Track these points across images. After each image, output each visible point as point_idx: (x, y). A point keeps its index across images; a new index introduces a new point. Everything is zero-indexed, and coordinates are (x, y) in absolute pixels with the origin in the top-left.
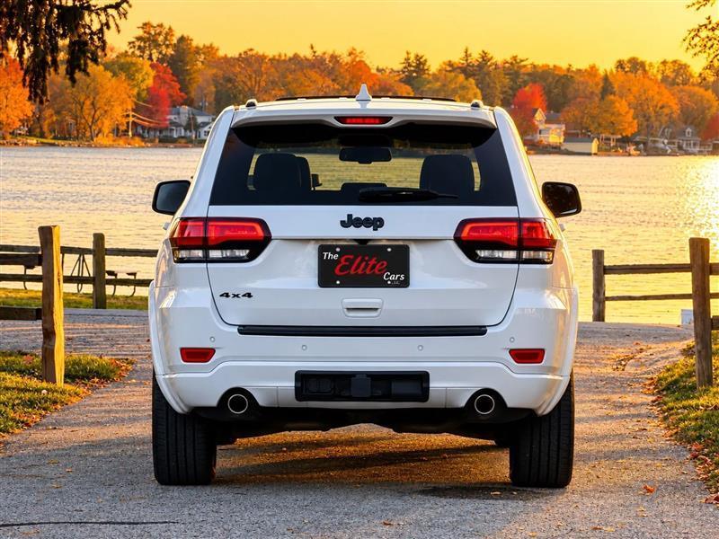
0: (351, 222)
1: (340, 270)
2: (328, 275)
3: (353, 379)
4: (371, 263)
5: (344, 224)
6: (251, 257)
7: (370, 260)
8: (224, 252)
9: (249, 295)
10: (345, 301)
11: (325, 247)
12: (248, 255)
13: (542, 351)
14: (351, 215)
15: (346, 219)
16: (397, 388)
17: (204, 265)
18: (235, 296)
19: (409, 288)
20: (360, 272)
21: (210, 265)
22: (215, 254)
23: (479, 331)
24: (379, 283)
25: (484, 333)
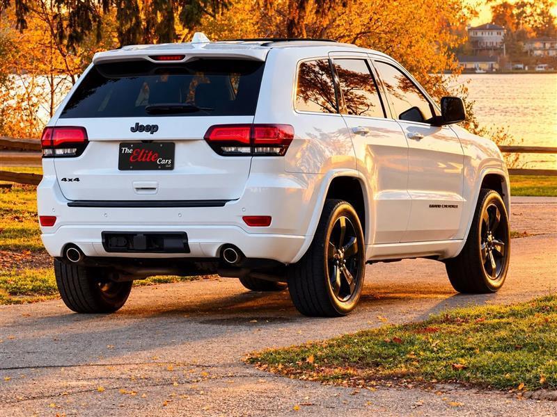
0: (138, 128)
1: (133, 159)
2: (126, 163)
3: (135, 237)
4: (149, 155)
5: (133, 130)
6: (78, 154)
7: (149, 153)
8: (66, 150)
9: (77, 180)
10: (134, 183)
11: (123, 144)
12: (76, 152)
13: (270, 218)
14: (138, 124)
15: (134, 126)
16: (168, 243)
17: (53, 159)
18: (70, 180)
19: (174, 170)
20: (143, 160)
21: (56, 159)
22: (60, 152)
23: (220, 203)
24: (154, 167)
25: (223, 205)
